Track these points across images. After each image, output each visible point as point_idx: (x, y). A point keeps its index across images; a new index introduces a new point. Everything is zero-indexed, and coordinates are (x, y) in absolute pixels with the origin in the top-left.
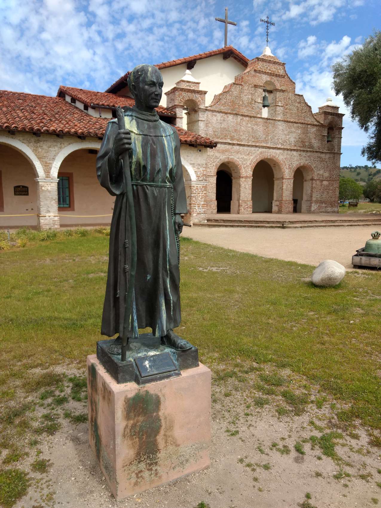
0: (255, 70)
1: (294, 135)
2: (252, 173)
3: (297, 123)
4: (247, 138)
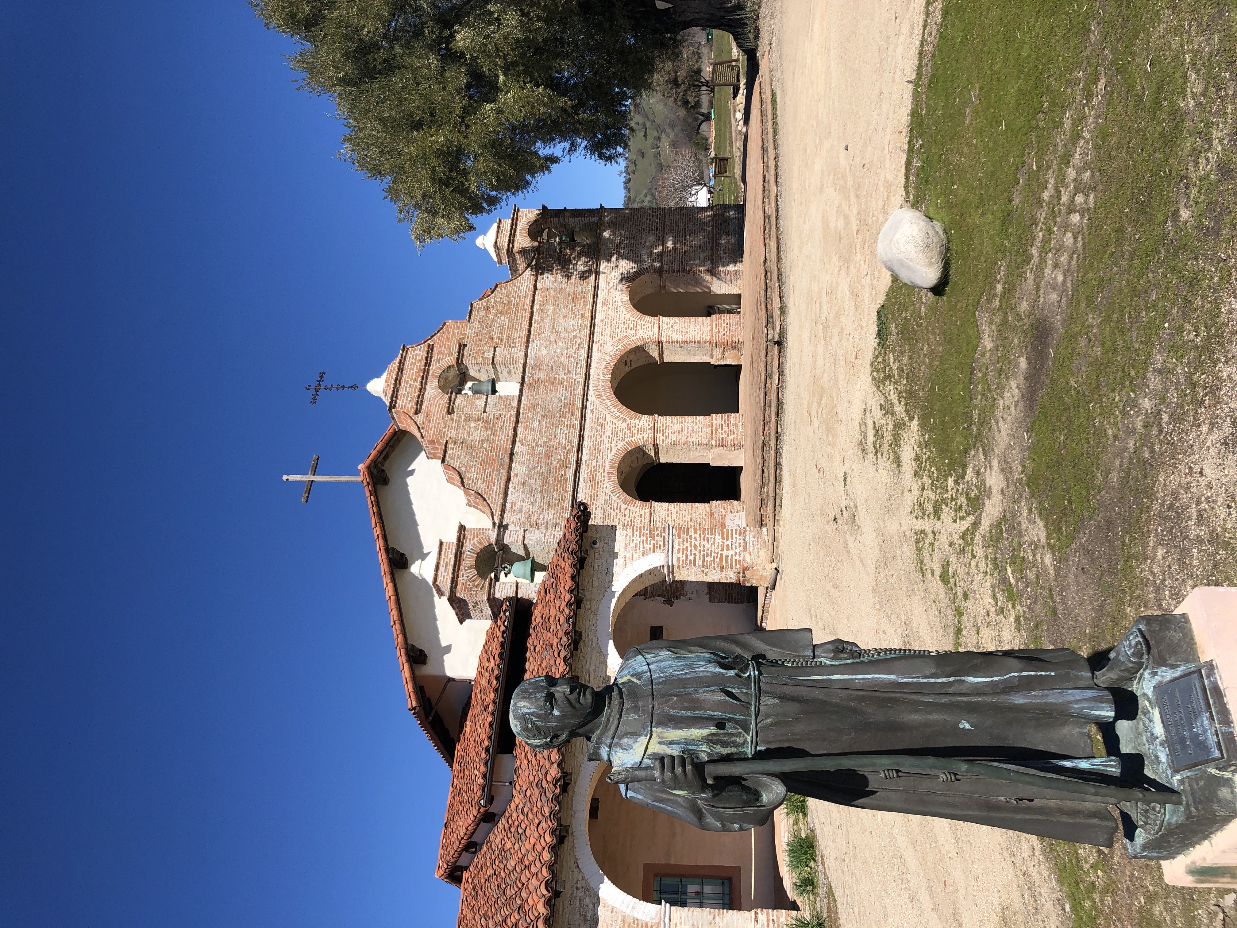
1: (559, 319)
2: (645, 417)
3: (532, 314)
4: (565, 429)
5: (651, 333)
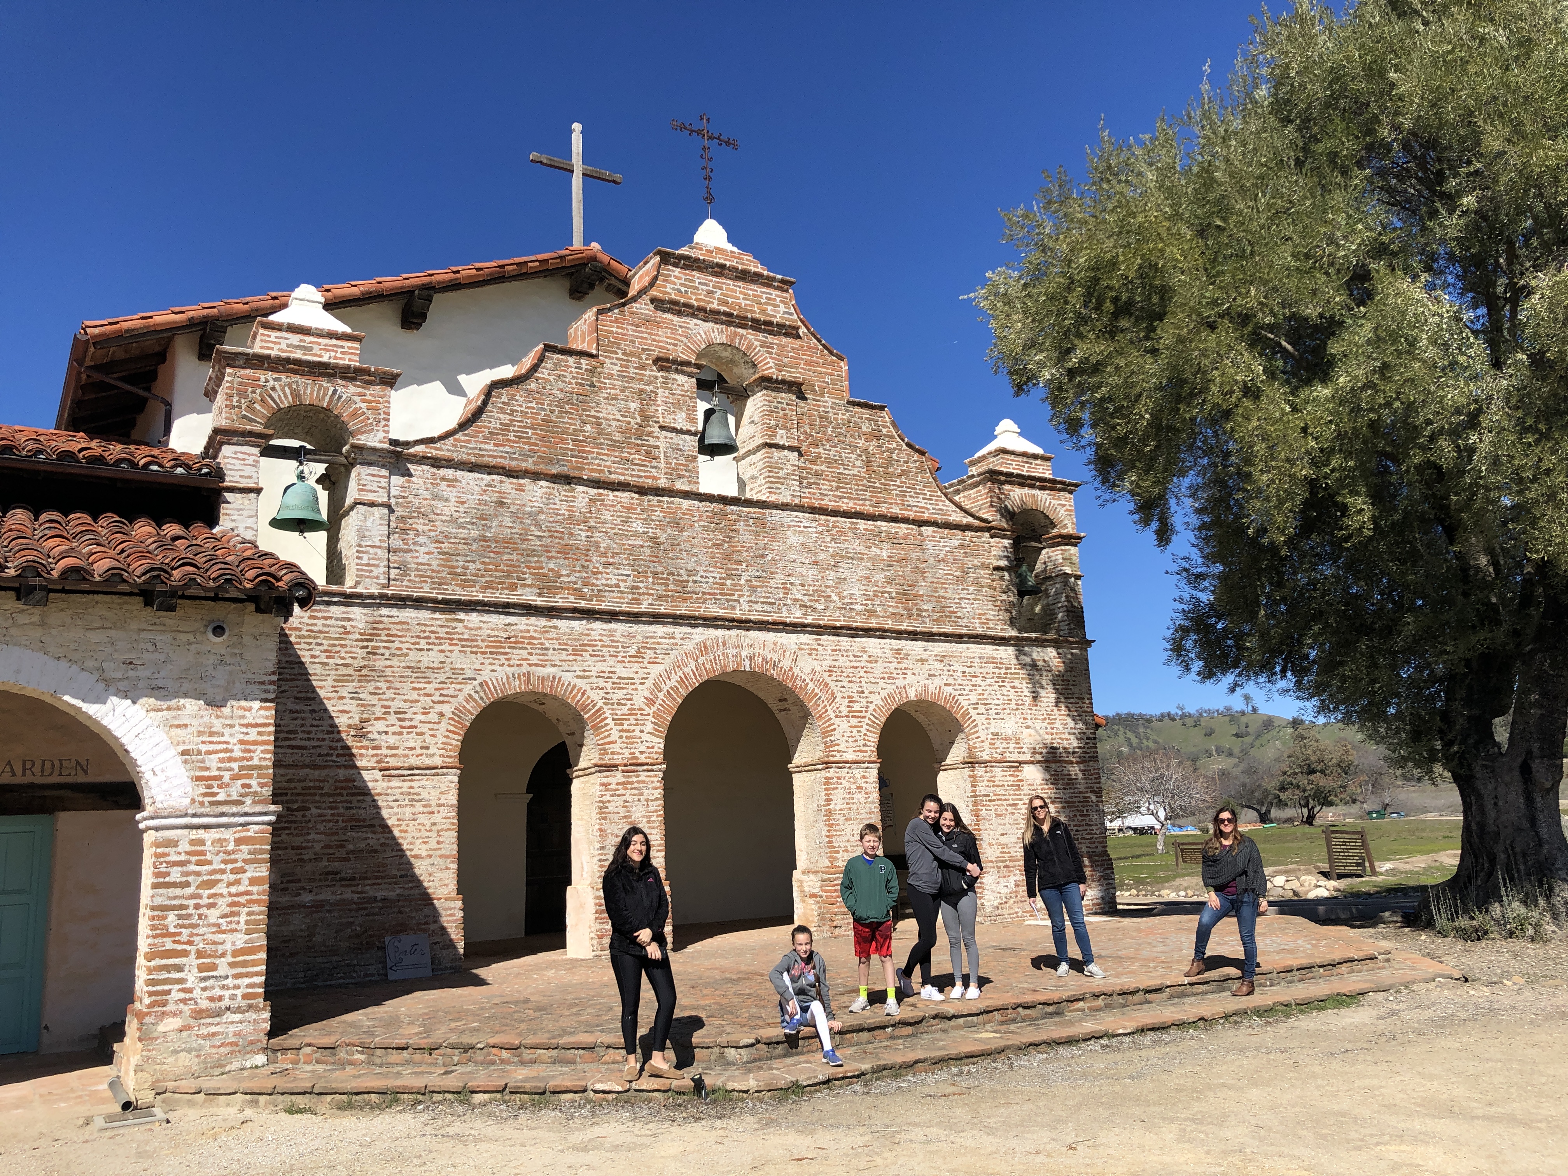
0: (653, 301)
1: (862, 568)
3: (871, 517)
4: (629, 583)
5: (842, 747)
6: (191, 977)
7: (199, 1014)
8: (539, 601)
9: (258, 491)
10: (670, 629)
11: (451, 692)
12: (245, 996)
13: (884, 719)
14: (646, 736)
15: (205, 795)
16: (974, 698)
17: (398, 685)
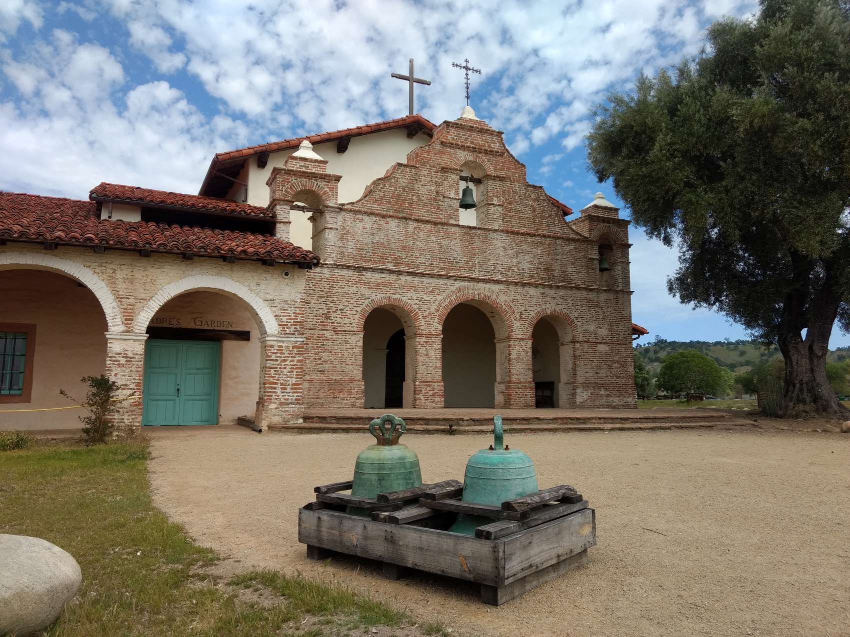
0: (442, 143)
1: (529, 257)
2: (440, 327)
3: (534, 235)
4: (430, 262)
5: (517, 332)
6: (279, 391)
7: (281, 404)
8: (394, 268)
9: (290, 223)
10: (446, 281)
11: (360, 303)
12: (296, 399)
13: (535, 322)
14: (435, 324)
15: (282, 330)
16: (576, 315)
17: (341, 299)
